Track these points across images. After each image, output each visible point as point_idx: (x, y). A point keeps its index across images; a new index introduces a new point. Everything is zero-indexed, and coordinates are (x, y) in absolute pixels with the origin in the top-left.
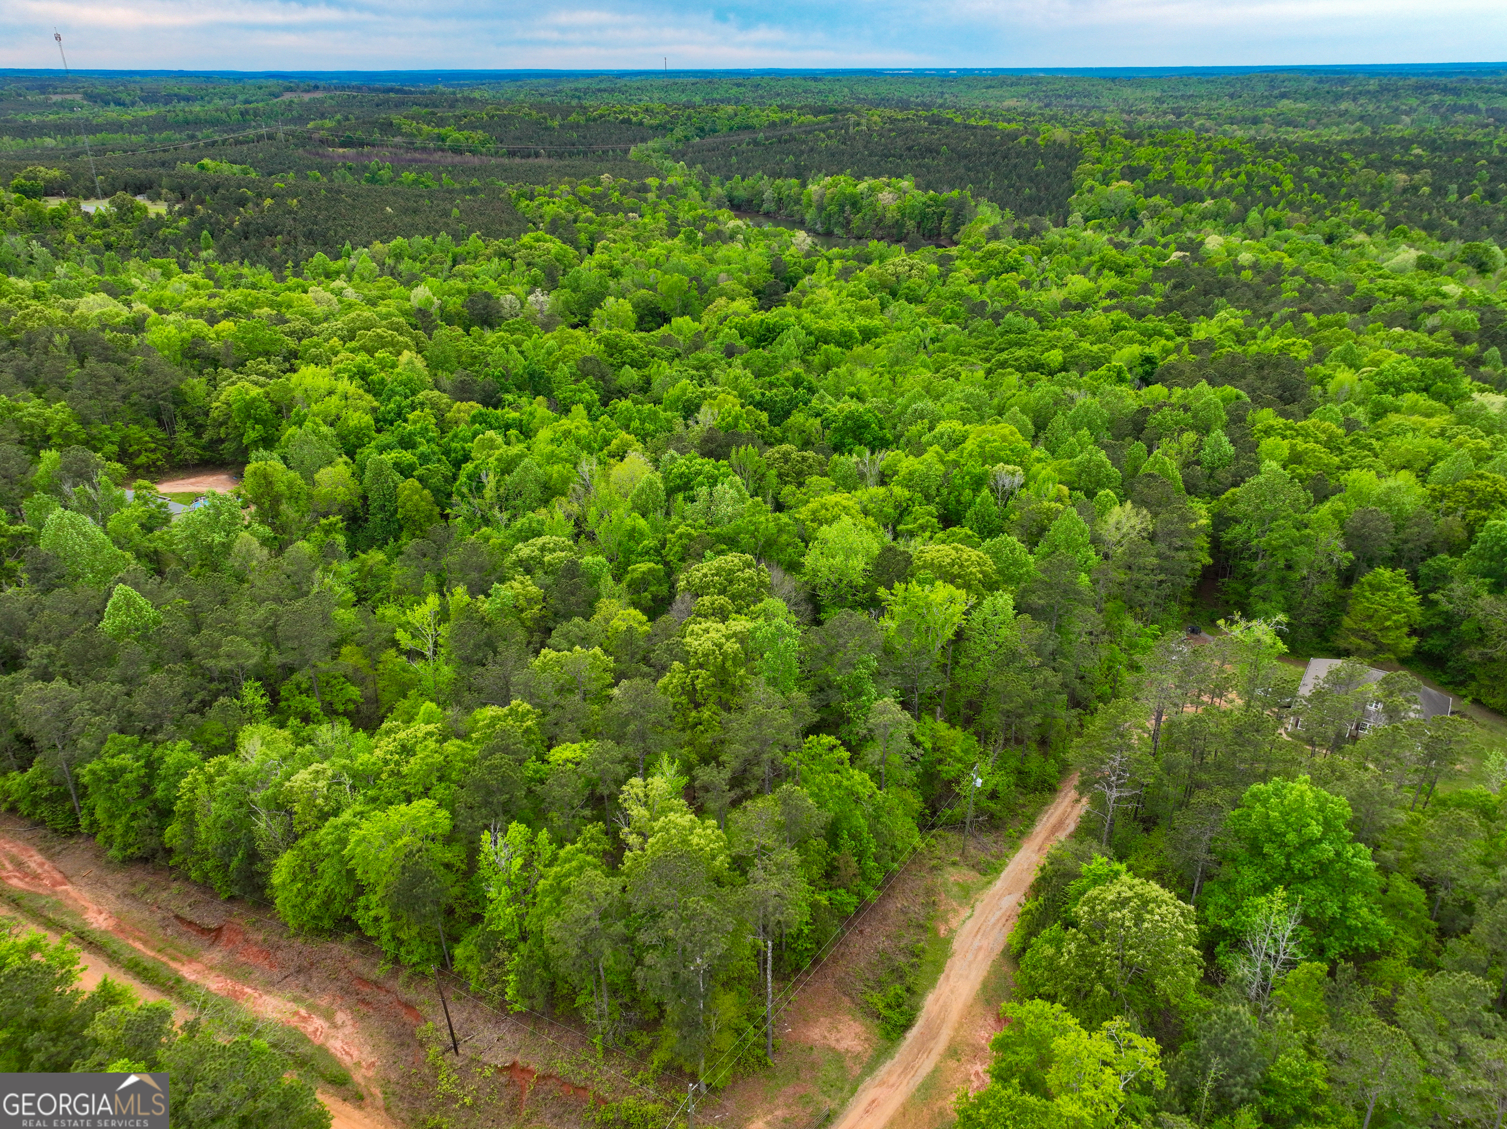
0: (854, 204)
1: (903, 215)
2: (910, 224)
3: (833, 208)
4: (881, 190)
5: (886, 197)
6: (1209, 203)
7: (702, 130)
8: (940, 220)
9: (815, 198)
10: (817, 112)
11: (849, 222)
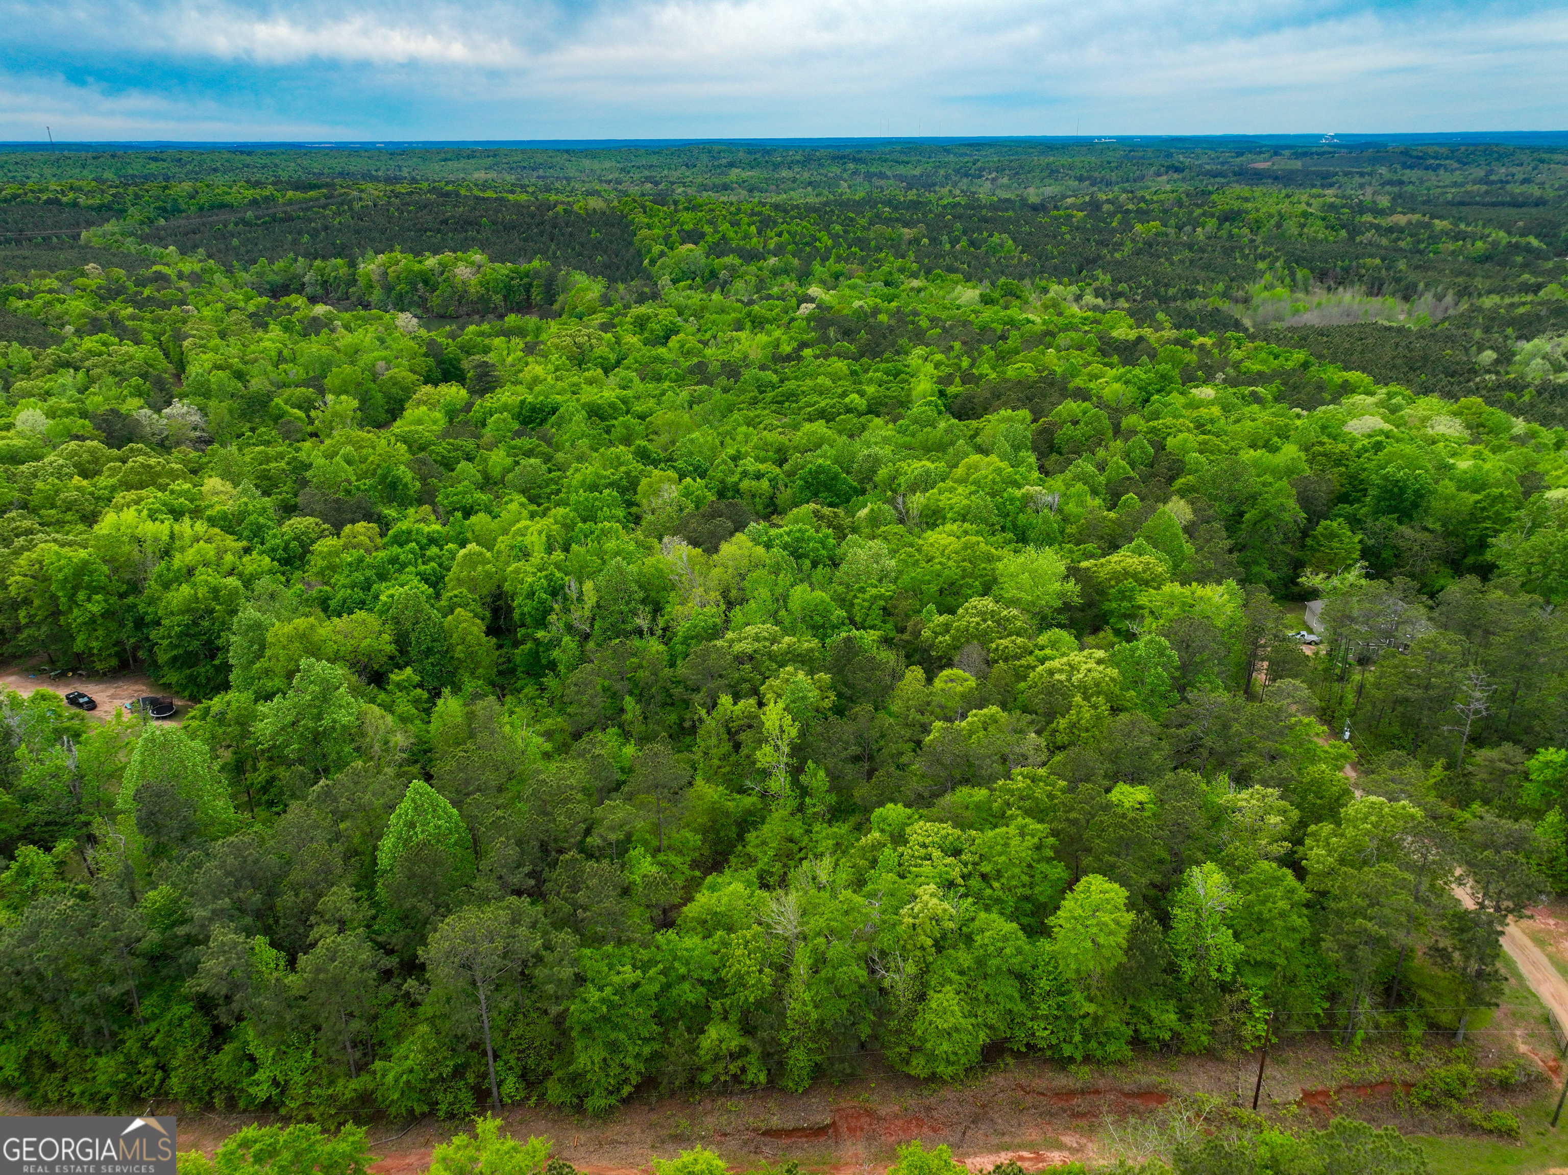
0: (426, 282)
1: (488, 290)
2: (497, 298)
3: (402, 287)
4: (455, 265)
5: (462, 272)
6: (773, 261)
7: (164, 210)
8: (528, 291)
9: (374, 277)
10: (298, 186)
11: (425, 300)
